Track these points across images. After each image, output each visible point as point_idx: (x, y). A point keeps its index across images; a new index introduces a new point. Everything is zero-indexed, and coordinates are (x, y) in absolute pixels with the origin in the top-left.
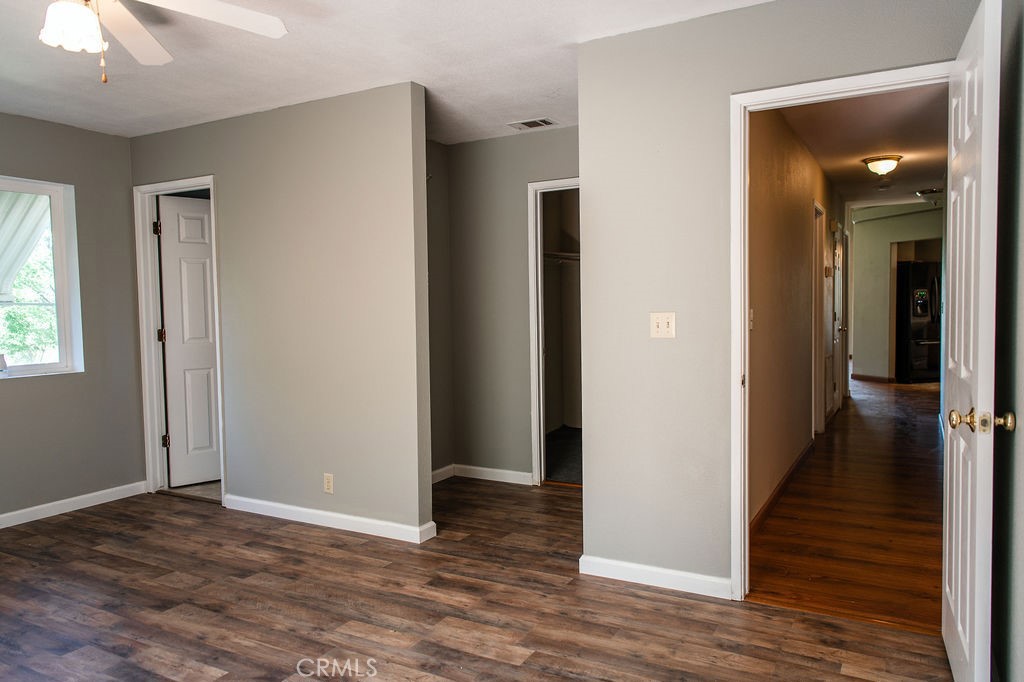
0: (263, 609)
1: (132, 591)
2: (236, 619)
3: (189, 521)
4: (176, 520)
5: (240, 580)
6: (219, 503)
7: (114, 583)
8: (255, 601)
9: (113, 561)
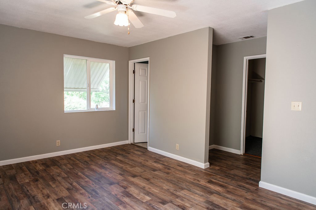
0: (160, 182)
1: (126, 171)
2: (153, 184)
3: (139, 153)
4: (136, 152)
5: (153, 172)
6: (147, 149)
7: (122, 168)
8: (158, 179)
9: (121, 162)
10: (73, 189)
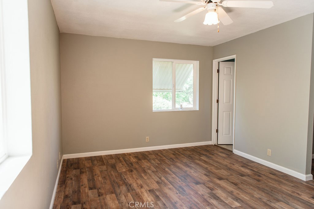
0: (250, 188)
1: (211, 172)
2: (242, 189)
3: (224, 155)
4: (220, 154)
5: (241, 177)
6: (232, 152)
7: (206, 168)
8: (247, 185)
9: (205, 162)
10: (161, 183)
